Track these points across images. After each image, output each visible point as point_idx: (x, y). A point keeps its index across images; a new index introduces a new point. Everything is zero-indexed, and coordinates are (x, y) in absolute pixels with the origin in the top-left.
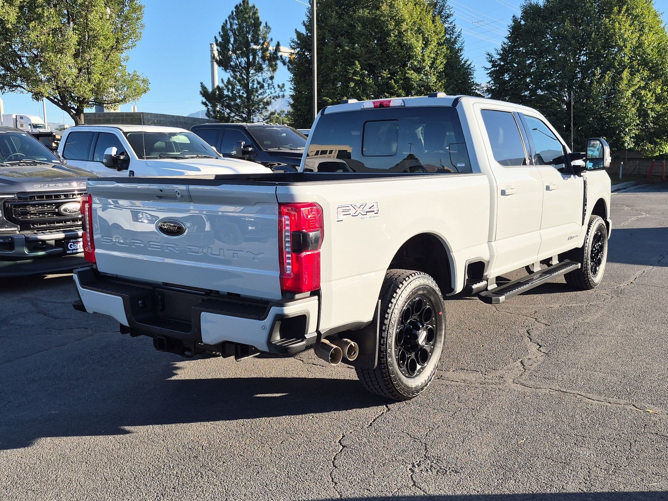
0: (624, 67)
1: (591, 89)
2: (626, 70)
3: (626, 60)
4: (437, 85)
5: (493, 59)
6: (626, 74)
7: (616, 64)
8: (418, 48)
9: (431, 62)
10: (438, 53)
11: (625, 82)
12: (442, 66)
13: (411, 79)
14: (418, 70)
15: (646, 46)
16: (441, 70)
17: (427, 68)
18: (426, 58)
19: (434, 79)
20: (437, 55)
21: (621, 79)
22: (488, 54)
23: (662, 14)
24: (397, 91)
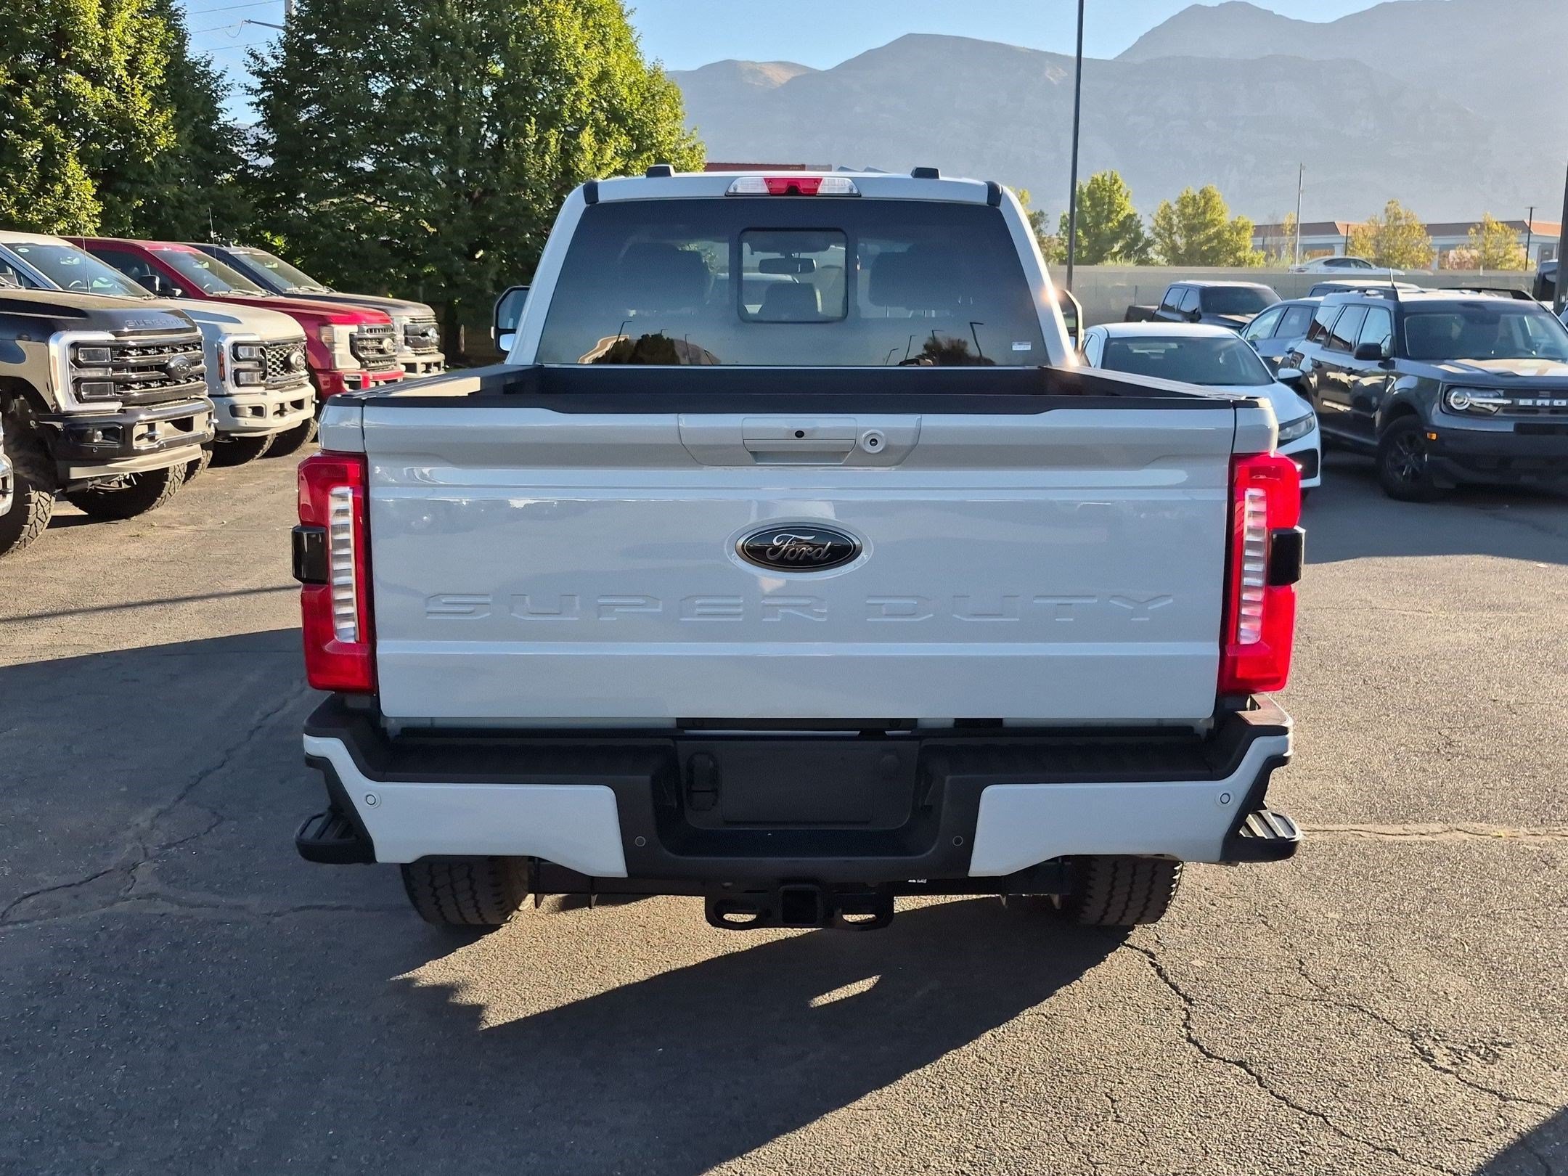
0: (582, 125)
1: (522, 167)
2: (588, 128)
3: (584, 108)
4: (155, 120)
5: (265, 69)
6: (587, 138)
7: (566, 114)
8: (90, 15)
9: (128, 58)
10: (142, 37)
11: (589, 156)
12: (158, 72)
13: (79, 97)
14: (95, 77)
15: (618, 79)
16: (158, 82)
17: (120, 72)
18: (115, 45)
19: (143, 104)
20: (141, 40)
21: (579, 149)
22: (252, 55)
23: (632, 11)
24: (40, 126)
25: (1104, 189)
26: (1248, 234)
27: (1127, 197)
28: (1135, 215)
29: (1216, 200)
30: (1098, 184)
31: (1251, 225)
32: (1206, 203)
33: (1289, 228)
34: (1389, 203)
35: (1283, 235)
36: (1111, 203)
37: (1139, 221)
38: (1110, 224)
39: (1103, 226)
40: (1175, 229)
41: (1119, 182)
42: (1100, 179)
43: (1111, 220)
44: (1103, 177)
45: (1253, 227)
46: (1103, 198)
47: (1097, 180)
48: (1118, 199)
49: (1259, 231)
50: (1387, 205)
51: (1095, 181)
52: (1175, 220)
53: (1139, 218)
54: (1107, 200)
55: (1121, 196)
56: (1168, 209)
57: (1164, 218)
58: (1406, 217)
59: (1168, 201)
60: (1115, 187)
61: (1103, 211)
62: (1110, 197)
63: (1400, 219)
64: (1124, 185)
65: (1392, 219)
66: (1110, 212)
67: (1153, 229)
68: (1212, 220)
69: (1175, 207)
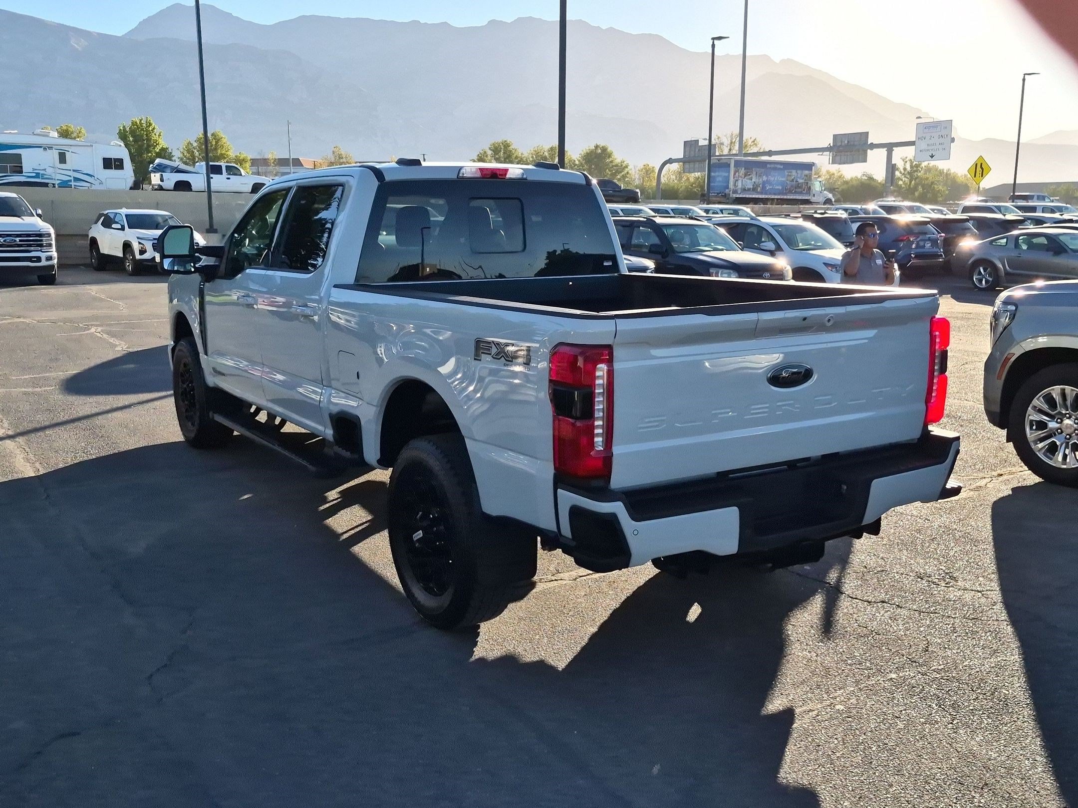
25: (142, 130)
26: (248, 165)
27: (159, 135)
28: (167, 149)
29: (224, 140)
30: (137, 126)
31: (249, 158)
32: (217, 143)
33: (272, 161)
34: (335, 148)
35: (269, 166)
36: (149, 140)
37: (171, 153)
38: (150, 154)
39: (145, 156)
40: (197, 159)
41: (153, 125)
42: (138, 122)
43: (150, 152)
44: (141, 120)
45: (251, 159)
46: (142, 136)
47: (136, 122)
48: (154, 137)
49: (254, 162)
50: (333, 149)
51: (134, 123)
52: (197, 154)
53: (170, 151)
54: (145, 137)
55: (155, 135)
56: (190, 146)
57: (188, 151)
58: (346, 157)
59: (189, 139)
60: (150, 129)
61: (143, 145)
62: (147, 135)
63: (342, 158)
64: (156, 127)
65: (337, 158)
66: (149, 146)
67: (181, 159)
68: (222, 154)
69: (195, 144)
